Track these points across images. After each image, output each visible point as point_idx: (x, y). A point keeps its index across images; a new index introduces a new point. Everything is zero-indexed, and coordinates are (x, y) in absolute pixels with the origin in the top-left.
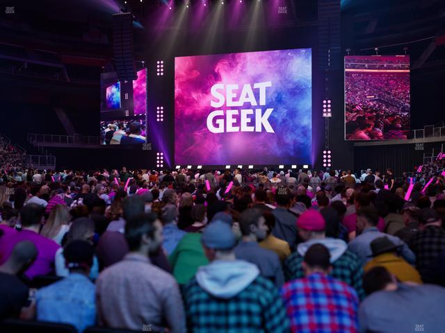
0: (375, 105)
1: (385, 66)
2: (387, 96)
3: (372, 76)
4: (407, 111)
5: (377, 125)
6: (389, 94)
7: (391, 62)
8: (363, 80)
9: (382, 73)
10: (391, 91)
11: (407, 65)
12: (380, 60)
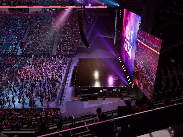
0: (143, 68)
1: (150, 44)
2: (148, 66)
3: (145, 48)
4: (153, 83)
5: (141, 82)
6: (149, 65)
7: (152, 42)
8: (141, 48)
9: (148, 48)
10: (150, 63)
11: (159, 49)
12: (149, 39)
